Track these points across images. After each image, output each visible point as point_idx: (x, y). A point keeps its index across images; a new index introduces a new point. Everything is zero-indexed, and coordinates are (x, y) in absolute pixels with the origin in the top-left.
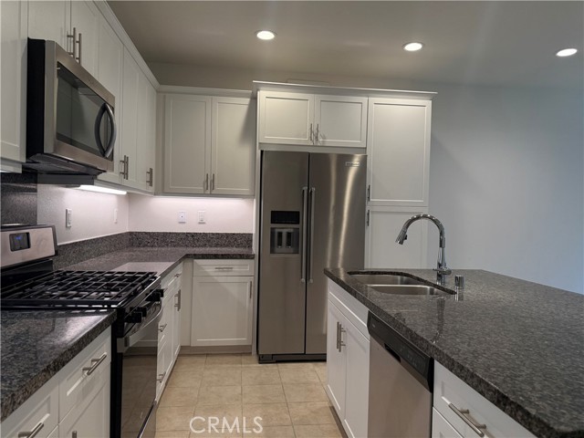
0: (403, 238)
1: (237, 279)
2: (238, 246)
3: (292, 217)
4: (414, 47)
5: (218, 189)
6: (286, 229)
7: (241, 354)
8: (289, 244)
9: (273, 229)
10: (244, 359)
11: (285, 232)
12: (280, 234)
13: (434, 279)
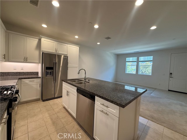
0: (79, 73)
1: (35, 83)
2: (34, 75)
3: (51, 68)
4: (77, 37)
5: (28, 61)
6: (49, 71)
7: (37, 101)
8: (50, 74)
9: (46, 71)
10: (38, 102)
11: (49, 72)
12: (48, 72)
13: (84, 80)
